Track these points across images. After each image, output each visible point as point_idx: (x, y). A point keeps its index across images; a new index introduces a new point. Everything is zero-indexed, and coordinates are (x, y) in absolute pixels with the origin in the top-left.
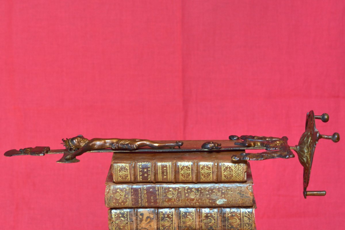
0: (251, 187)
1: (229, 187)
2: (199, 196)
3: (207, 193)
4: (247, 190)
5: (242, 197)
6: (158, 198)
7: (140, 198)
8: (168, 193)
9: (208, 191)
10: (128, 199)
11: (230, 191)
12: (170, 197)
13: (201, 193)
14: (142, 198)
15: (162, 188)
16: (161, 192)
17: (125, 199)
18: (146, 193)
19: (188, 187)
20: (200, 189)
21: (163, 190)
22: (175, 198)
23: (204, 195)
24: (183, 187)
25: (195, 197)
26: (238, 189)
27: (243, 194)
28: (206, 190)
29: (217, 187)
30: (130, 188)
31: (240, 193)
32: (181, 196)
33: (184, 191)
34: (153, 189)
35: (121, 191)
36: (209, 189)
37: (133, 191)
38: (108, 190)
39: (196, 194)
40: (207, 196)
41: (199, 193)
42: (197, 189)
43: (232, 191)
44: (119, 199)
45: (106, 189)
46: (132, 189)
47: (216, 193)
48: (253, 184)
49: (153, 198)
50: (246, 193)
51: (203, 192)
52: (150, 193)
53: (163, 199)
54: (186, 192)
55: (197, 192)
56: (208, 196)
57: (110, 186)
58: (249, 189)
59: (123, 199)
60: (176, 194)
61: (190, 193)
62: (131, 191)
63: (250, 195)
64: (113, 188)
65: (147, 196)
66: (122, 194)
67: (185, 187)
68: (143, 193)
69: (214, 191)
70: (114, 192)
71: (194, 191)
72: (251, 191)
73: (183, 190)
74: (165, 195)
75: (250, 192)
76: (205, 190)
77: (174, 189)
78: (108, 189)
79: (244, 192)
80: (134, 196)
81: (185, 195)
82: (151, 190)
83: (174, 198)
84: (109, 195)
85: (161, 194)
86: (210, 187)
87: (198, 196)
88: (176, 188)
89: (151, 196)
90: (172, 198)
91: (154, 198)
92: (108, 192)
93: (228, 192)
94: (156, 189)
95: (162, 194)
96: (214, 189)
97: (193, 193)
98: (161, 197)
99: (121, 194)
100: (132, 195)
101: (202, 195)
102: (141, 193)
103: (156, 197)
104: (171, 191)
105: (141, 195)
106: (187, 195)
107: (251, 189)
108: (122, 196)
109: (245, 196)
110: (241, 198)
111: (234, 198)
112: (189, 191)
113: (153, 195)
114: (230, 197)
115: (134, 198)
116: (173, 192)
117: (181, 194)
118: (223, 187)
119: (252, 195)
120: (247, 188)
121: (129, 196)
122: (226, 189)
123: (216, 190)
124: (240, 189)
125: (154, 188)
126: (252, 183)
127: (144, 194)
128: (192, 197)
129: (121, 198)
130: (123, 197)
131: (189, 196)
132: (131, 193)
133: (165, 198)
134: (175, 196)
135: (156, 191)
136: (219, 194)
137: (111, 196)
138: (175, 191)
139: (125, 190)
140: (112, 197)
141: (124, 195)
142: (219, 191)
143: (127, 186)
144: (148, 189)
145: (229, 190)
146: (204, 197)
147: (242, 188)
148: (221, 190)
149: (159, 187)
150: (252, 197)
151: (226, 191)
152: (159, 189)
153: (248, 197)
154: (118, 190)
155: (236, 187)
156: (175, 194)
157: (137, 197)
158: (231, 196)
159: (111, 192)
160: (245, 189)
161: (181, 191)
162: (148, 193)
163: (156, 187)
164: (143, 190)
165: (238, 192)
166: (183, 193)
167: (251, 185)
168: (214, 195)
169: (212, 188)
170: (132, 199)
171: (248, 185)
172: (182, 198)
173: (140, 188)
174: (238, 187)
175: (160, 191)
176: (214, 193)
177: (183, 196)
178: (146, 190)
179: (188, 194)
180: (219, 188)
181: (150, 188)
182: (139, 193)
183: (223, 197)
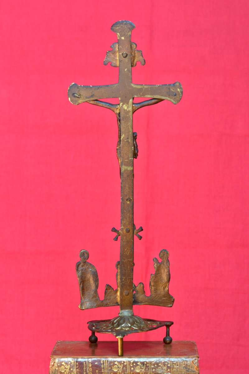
0: (196, 361)
1: (175, 361)
2: (145, 370)
3: (153, 367)
4: (193, 364)
5: (188, 371)
6: (103, 371)
7: (85, 372)
8: (113, 367)
9: (154, 365)
10: (73, 373)
11: (176, 365)
12: (115, 371)
13: (146, 366)
14: (87, 372)
15: (108, 361)
16: (107, 366)
17: (69, 372)
18: (91, 366)
19: (133, 361)
20: (145, 363)
21: (108, 363)
22: (121, 371)
23: (150, 369)
24: (128, 361)
25: (141, 371)
26: (184, 363)
27: (188, 368)
28: (152, 364)
29: (163, 361)
30: (75, 361)
31: (186, 367)
32: (127, 370)
33: (130, 365)
34: (98, 362)
35: (66, 364)
36: (155, 363)
37: (78, 364)
38: (52, 364)
39: (142, 368)
40: (152, 370)
41: (145, 367)
42: (143, 363)
43: (177, 365)
44: (64, 372)
45: (51, 362)
46: (77, 362)
47: (162, 367)
48: (199, 359)
49: (98, 371)
50: (192, 367)
51: (149, 366)
52: (95, 366)
53: (108, 372)
54: (131, 365)
55: (142, 366)
56: (154, 370)
57: (55, 359)
58: (195, 363)
59: (67, 373)
60: (122, 368)
61: (136, 367)
62: (76, 364)
63: (195, 370)
64: (58, 361)
65: (92, 369)
66: (67, 367)
67: (131, 361)
68: (88, 366)
69: (159, 364)
70: (59, 364)
71: (139, 365)
72: (196, 365)
73: (128, 363)
74: (110, 368)
75: (196, 367)
76: (150, 364)
77: (120, 362)
78: (53, 362)
79: (190, 366)
80: (79, 370)
81: (130, 368)
82: (96, 363)
83: (119, 372)
84: (54, 368)
85: (106, 367)
86: (156, 361)
87: (143, 370)
88: (121, 361)
89: (96, 369)
90: (117, 371)
91: (100, 372)
92: (53, 365)
93: (174, 366)
94: (102, 363)
95: (108, 368)
96: (159, 363)
97: (139, 367)
98: (106, 370)
99: (65, 367)
100: (77, 369)
101: (147, 369)
102: (86, 366)
103: (101, 370)
104: (116, 364)
105: (86, 369)
106: (132, 369)
107: (197, 363)
108: (66, 369)
109: (191, 370)
110: (186, 373)
111: (180, 372)
112: (134, 364)
113: (98, 368)
114: (176, 372)
115: (79, 372)
116: (118, 365)
117: (126, 368)
118: (169, 361)
119: (197, 369)
120: (193, 362)
121: (74, 370)
122: (171, 363)
123: (162, 364)
124: (185, 363)
125: (100, 361)
126: (198, 357)
127: (90, 367)
128: (138, 371)
129: (65, 371)
130: (68, 370)
131: (134, 369)
132: (76, 366)
133: (110, 371)
134: (120, 370)
135: (101, 364)
136: (164, 368)
137: (55, 369)
138: (121, 364)
139: (70, 363)
140: (57, 370)
141: (69, 368)
142: (165, 365)
143: (72, 359)
144: (93, 362)
145: (174, 364)
146: (150, 371)
147: (187, 362)
148: (166, 364)
149: (105, 361)
150: (197, 371)
151: (172, 365)
152: (104, 363)
153: (194, 371)
154: (63, 363)
155: (181, 361)
156: (120, 368)
157: (82, 371)
158: (177, 370)
159: (56, 365)
160: (191, 363)
161: (126, 365)
162: (93, 366)
163: (101, 360)
164: (88, 363)
165: (184, 366)
166: (128, 367)
167: (197, 359)
168: (159, 369)
169: (158, 362)
170: (77, 372)
171: (194, 359)
172: (127, 372)
173: (86, 362)
174: (184, 361)
175: (106, 364)
176: (160, 367)
177: (128, 370)
178: (91, 364)
179: (134, 368)
180: (165, 362)
181: (95, 361)
182: (85, 366)
183: (168, 372)
